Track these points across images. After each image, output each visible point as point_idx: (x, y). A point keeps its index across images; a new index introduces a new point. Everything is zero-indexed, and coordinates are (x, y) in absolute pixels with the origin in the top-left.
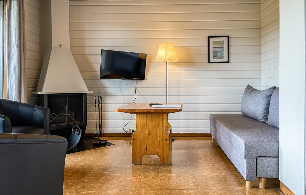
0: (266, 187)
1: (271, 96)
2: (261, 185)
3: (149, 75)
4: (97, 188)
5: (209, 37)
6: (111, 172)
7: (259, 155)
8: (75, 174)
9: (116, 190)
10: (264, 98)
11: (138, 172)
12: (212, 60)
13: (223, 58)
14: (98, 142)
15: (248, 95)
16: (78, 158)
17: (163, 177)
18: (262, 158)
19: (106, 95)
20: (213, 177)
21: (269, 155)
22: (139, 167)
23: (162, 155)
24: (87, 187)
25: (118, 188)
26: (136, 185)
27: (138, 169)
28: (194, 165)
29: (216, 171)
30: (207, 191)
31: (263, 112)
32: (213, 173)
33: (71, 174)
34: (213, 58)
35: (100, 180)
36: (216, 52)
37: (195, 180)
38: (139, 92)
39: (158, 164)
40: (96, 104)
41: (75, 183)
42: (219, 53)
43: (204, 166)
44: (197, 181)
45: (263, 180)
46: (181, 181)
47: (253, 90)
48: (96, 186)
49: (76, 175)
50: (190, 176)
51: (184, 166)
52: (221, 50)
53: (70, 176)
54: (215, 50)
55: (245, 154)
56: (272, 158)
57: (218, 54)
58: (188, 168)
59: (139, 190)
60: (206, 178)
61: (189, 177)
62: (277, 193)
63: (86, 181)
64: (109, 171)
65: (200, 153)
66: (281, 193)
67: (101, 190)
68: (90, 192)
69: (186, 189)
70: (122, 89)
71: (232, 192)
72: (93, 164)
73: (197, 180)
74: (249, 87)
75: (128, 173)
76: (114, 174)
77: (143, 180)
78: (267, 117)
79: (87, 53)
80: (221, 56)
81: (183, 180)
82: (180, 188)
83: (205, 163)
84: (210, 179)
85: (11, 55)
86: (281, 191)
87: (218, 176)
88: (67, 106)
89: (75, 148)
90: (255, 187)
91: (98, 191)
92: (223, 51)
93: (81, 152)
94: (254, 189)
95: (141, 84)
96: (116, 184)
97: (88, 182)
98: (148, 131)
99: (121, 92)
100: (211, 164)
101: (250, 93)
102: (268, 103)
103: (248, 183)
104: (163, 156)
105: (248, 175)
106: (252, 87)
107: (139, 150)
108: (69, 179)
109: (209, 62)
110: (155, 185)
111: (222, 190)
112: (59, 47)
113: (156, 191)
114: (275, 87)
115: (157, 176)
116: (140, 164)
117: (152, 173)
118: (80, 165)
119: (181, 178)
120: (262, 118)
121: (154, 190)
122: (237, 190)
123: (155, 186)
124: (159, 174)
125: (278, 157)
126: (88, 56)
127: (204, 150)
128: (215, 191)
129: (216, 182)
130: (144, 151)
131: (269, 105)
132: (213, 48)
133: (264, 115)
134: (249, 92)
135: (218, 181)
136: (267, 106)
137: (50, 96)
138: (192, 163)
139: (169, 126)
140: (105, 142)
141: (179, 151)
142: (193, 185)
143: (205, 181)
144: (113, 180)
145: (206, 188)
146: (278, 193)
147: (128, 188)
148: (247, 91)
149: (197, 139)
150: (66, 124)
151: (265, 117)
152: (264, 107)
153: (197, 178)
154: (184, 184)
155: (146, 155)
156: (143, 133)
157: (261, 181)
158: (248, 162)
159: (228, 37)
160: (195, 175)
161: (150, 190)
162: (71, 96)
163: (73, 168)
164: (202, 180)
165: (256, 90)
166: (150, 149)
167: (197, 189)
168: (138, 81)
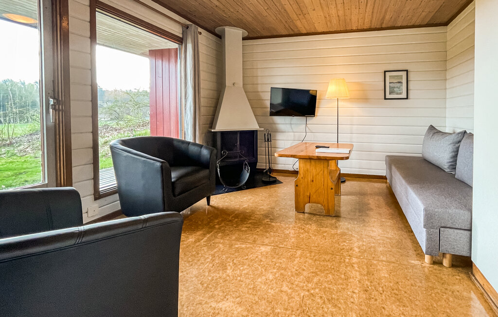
0: (453, 266)
1: (460, 142)
2: (446, 262)
3: (319, 111)
4: (251, 242)
5: (385, 72)
6: (271, 219)
7: (443, 225)
8: (235, 218)
9: (270, 247)
10: (451, 144)
11: (299, 223)
12: (388, 96)
13: (400, 94)
14: (267, 180)
15: (431, 138)
16: (245, 197)
17: (325, 234)
18: (448, 229)
19: (276, 131)
20: (384, 240)
21: (457, 226)
22: (301, 216)
23: (326, 205)
24: (242, 239)
25: (273, 245)
26: (293, 243)
27: (299, 219)
28: (364, 220)
29: (388, 231)
30: (375, 262)
31: (448, 161)
32: (385, 234)
33: (232, 217)
34: (390, 94)
35: (258, 230)
36: (392, 88)
37: (361, 243)
38: (309, 129)
39: (323, 214)
40: (265, 141)
41: (232, 231)
42: (397, 89)
43: (375, 222)
44: (363, 245)
45: (448, 256)
46: (345, 242)
47: (437, 132)
48: (251, 238)
49: (236, 220)
50: (356, 236)
51: (351, 219)
52: (398, 85)
53: (230, 221)
54: (392, 85)
55: (424, 222)
56: (462, 231)
57: (395, 89)
58: (356, 222)
59: (295, 250)
60: (375, 241)
61: (354, 237)
62: (467, 277)
63: (243, 231)
64: (270, 218)
65: (372, 201)
66: (473, 278)
67: (255, 245)
68: (243, 246)
69: (349, 256)
70: (293, 126)
71: (406, 269)
72: (256, 206)
73: (364, 243)
74: (432, 128)
75: (288, 224)
76: (273, 224)
77: (302, 236)
78: (454, 167)
79: (259, 90)
80: (399, 92)
81: (347, 242)
82: (342, 253)
83: (376, 217)
84: (380, 244)
85: (187, 95)
86: (474, 276)
87: (390, 239)
88: (238, 143)
89: (244, 185)
90: (437, 263)
91: (252, 246)
92: (401, 87)
93: (249, 190)
94: (436, 267)
95: (311, 120)
96: (272, 239)
97: (246, 231)
98: (312, 177)
99: (292, 128)
100: (383, 220)
101: (433, 135)
102: (455, 150)
103: (427, 258)
104: (328, 206)
105: (427, 248)
106: (435, 129)
107: (301, 197)
108: (227, 225)
109: (385, 99)
110: (313, 245)
111: (394, 263)
112: (233, 86)
113: (313, 254)
114: (465, 132)
115: (318, 232)
116: (304, 213)
117: (314, 227)
118: (244, 206)
119: (345, 237)
120: (448, 168)
121: (311, 252)
122: (413, 265)
123: (313, 247)
124: (322, 229)
125: (470, 230)
126: (261, 94)
127: (377, 198)
128: (384, 263)
129: (386, 249)
130: (307, 199)
131: (456, 153)
132: (390, 83)
133: (450, 164)
134: (431, 135)
135: (390, 247)
136: (453, 154)
137: (223, 134)
138: (360, 216)
139: (338, 169)
140: (274, 179)
141: (349, 197)
142: (359, 250)
143: (373, 245)
144: (271, 232)
145: (374, 258)
146: (470, 277)
147: (283, 246)
148: (429, 133)
149: (371, 181)
150: (238, 160)
151: (452, 167)
152: (450, 155)
153: (365, 240)
154: (347, 247)
155: (309, 203)
156: (306, 180)
157: (446, 257)
158: (428, 233)
159: (407, 71)
160: (361, 234)
161: (307, 252)
162: (242, 133)
163: (236, 210)
164: (369, 243)
165: (440, 132)
166: (314, 197)
167: (362, 257)
168: (308, 118)
